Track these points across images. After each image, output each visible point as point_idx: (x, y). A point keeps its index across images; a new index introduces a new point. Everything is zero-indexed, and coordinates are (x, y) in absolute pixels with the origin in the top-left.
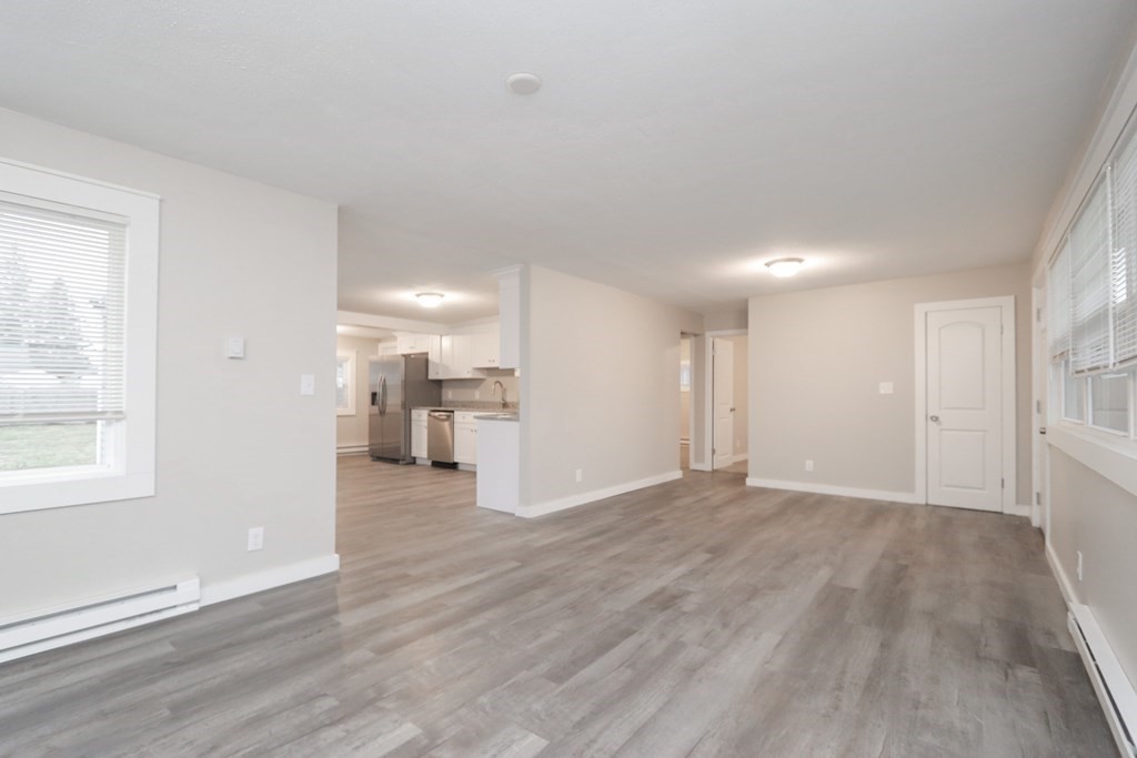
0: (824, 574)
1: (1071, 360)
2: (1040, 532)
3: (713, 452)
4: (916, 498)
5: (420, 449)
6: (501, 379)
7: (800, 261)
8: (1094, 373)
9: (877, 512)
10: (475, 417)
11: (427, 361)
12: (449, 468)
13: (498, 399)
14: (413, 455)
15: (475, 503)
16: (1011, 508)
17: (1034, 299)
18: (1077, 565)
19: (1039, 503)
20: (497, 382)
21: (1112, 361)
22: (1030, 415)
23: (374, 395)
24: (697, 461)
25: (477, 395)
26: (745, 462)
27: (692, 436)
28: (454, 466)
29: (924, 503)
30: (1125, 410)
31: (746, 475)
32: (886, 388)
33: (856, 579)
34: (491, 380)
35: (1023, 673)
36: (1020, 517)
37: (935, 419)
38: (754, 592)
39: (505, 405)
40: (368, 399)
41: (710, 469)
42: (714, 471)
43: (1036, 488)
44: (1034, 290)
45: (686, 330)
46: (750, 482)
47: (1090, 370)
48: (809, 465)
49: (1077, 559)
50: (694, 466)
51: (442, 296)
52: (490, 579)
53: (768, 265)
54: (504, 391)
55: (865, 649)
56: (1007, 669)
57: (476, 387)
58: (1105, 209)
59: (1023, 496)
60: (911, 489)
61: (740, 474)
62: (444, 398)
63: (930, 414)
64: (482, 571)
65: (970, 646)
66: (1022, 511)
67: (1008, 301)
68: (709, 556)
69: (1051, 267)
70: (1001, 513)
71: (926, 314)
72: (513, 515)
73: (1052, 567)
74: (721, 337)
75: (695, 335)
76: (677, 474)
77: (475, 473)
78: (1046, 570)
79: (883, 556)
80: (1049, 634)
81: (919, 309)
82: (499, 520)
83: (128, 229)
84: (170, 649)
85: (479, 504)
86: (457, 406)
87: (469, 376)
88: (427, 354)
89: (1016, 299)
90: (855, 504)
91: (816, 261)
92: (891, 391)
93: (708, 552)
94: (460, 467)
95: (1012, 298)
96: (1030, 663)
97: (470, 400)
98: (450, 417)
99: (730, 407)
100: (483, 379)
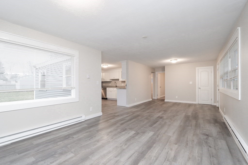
0: (184, 114)
1: (223, 78)
2: (218, 107)
3: (157, 95)
4: (196, 103)
6: (116, 81)
7: (177, 60)
8: (227, 80)
9: (190, 105)
13: (115, 85)
16: (213, 104)
17: (217, 67)
18: (224, 110)
19: (218, 102)
21: (229, 79)
22: (216, 87)
24: (154, 97)
25: (110, 85)
26: (164, 97)
27: (153, 93)
28: (106, 99)
29: (198, 103)
30: (231, 86)
31: (165, 99)
32: (191, 83)
33: (190, 114)
34: (113, 82)
35: (217, 124)
36: (215, 105)
37: (200, 88)
38: (174, 116)
39: (116, 86)
42: (157, 99)
43: (217, 100)
44: (217, 65)
45: (152, 72)
46: (165, 101)
47: (226, 80)
48: (177, 97)
49: (224, 109)
50: (153, 98)
51: (107, 65)
52: (129, 116)
53: (171, 61)
54: (116, 84)
55: (194, 122)
56: (214, 124)
57: (110, 83)
58: (228, 57)
59: (215, 101)
60: (195, 101)
61: (163, 99)
63: (199, 87)
64: (127, 115)
65: (209, 122)
66: (215, 104)
67: (212, 67)
68: (164, 112)
69: (220, 62)
70: (211, 105)
71: (198, 69)
73: (220, 112)
74: (159, 73)
75: (154, 73)
76: (151, 100)
77: (117, 101)
78: (219, 112)
79: (193, 111)
80: (220, 120)
81: (197, 68)
82: (124, 107)
83: (75, 57)
84: (87, 125)
85: (117, 105)
87: (109, 81)
89: (214, 67)
90: (186, 104)
91: (180, 60)
92: (192, 83)
93: (164, 111)
94: (108, 99)
95: (213, 67)
96: (218, 123)
97: (108, 86)
98: (106, 89)
99: (160, 86)
100: (111, 81)
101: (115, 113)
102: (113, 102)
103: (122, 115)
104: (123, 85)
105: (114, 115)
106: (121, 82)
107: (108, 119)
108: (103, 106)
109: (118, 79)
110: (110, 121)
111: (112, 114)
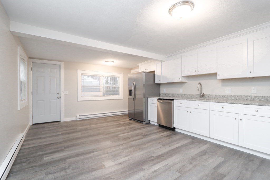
5: (152, 117)
11: (154, 75)
12: (170, 130)
14: (149, 119)
20: (200, 83)
23: (130, 91)
28: (174, 129)
40: (128, 93)
62: (161, 92)
88: (154, 71)
94: (177, 130)
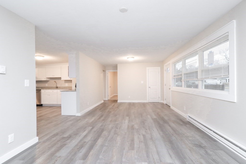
3: (108, 96)
7: (134, 58)
10: (60, 91)
12: (40, 106)
13: (55, 86)
15: (61, 114)
17: (164, 68)
19: (165, 100)
20: (55, 81)
22: (164, 86)
25: (47, 85)
29: (148, 102)
31: (117, 100)
32: (142, 82)
34: (52, 81)
36: (162, 103)
37: (150, 87)
39: (57, 88)
41: (107, 100)
42: (108, 100)
43: (165, 98)
48: (129, 97)
50: (105, 99)
53: (128, 58)
54: (56, 84)
57: (47, 83)
60: (146, 99)
64: (85, 131)
67: (159, 68)
70: (159, 102)
72: (75, 116)
75: (104, 71)
76: (103, 101)
81: (147, 68)
82: (73, 118)
85: (62, 114)
86: (42, 88)
87: (45, 80)
89: (161, 67)
92: (143, 83)
93: (127, 116)
94: (43, 105)
97: (44, 86)
98: (40, 91)
99: (110, 86)
100: (48, 80)
101: (63, 132)
102: (54, 110)
103: (76, 134)
104: (67, 85)
105: (62, 136)
106: (64, 81)
107: (53, 149)
108: (39, 119)
109: (60, 78)
110: (58, 154)
111: (57, 134)
